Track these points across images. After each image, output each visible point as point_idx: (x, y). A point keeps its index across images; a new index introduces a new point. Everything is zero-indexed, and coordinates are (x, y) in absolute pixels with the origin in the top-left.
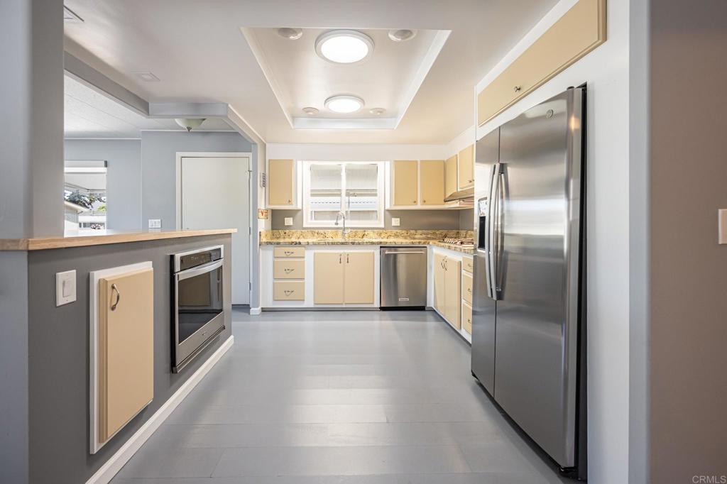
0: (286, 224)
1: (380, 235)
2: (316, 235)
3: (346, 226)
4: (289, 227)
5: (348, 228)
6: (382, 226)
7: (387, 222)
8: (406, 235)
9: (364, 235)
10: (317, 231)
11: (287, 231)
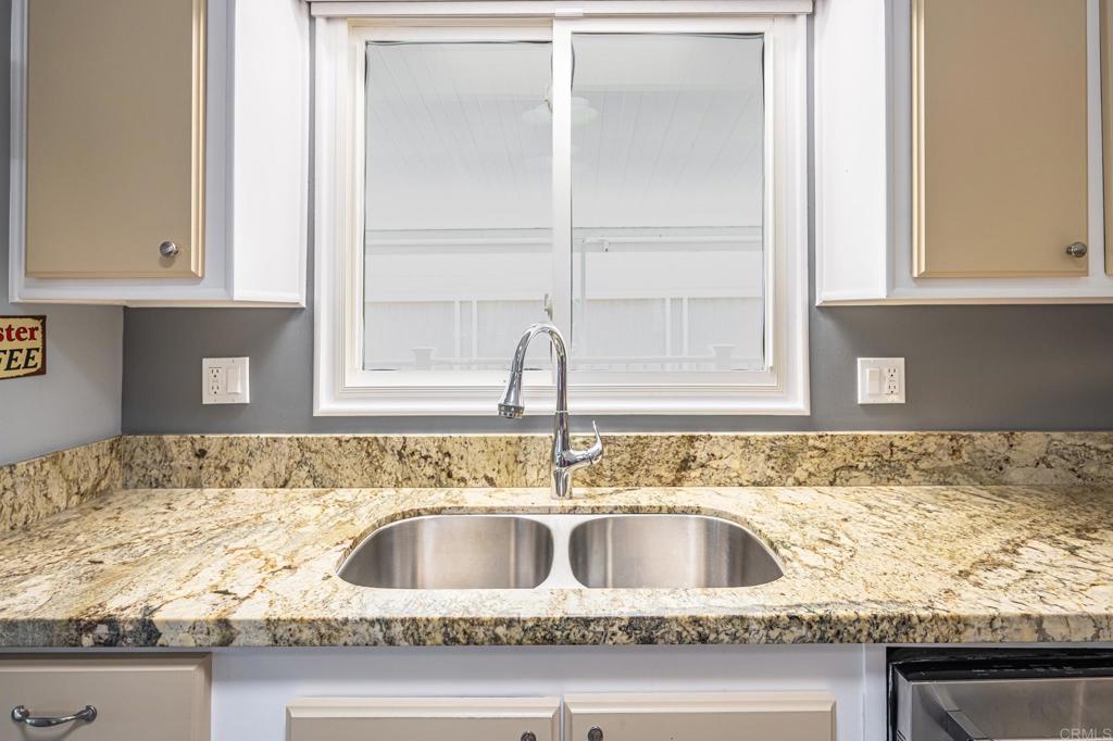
0: (206, 400)
1: (787, 467)
2: (390, 462)
3: (573, 407)
4: (227, 416)
5: (585, 420)
6: (798, 404)
7: (829, 381)
8: (948, 462)
9: (685, 465)
10: (396, 437)
11: (214, 440)
